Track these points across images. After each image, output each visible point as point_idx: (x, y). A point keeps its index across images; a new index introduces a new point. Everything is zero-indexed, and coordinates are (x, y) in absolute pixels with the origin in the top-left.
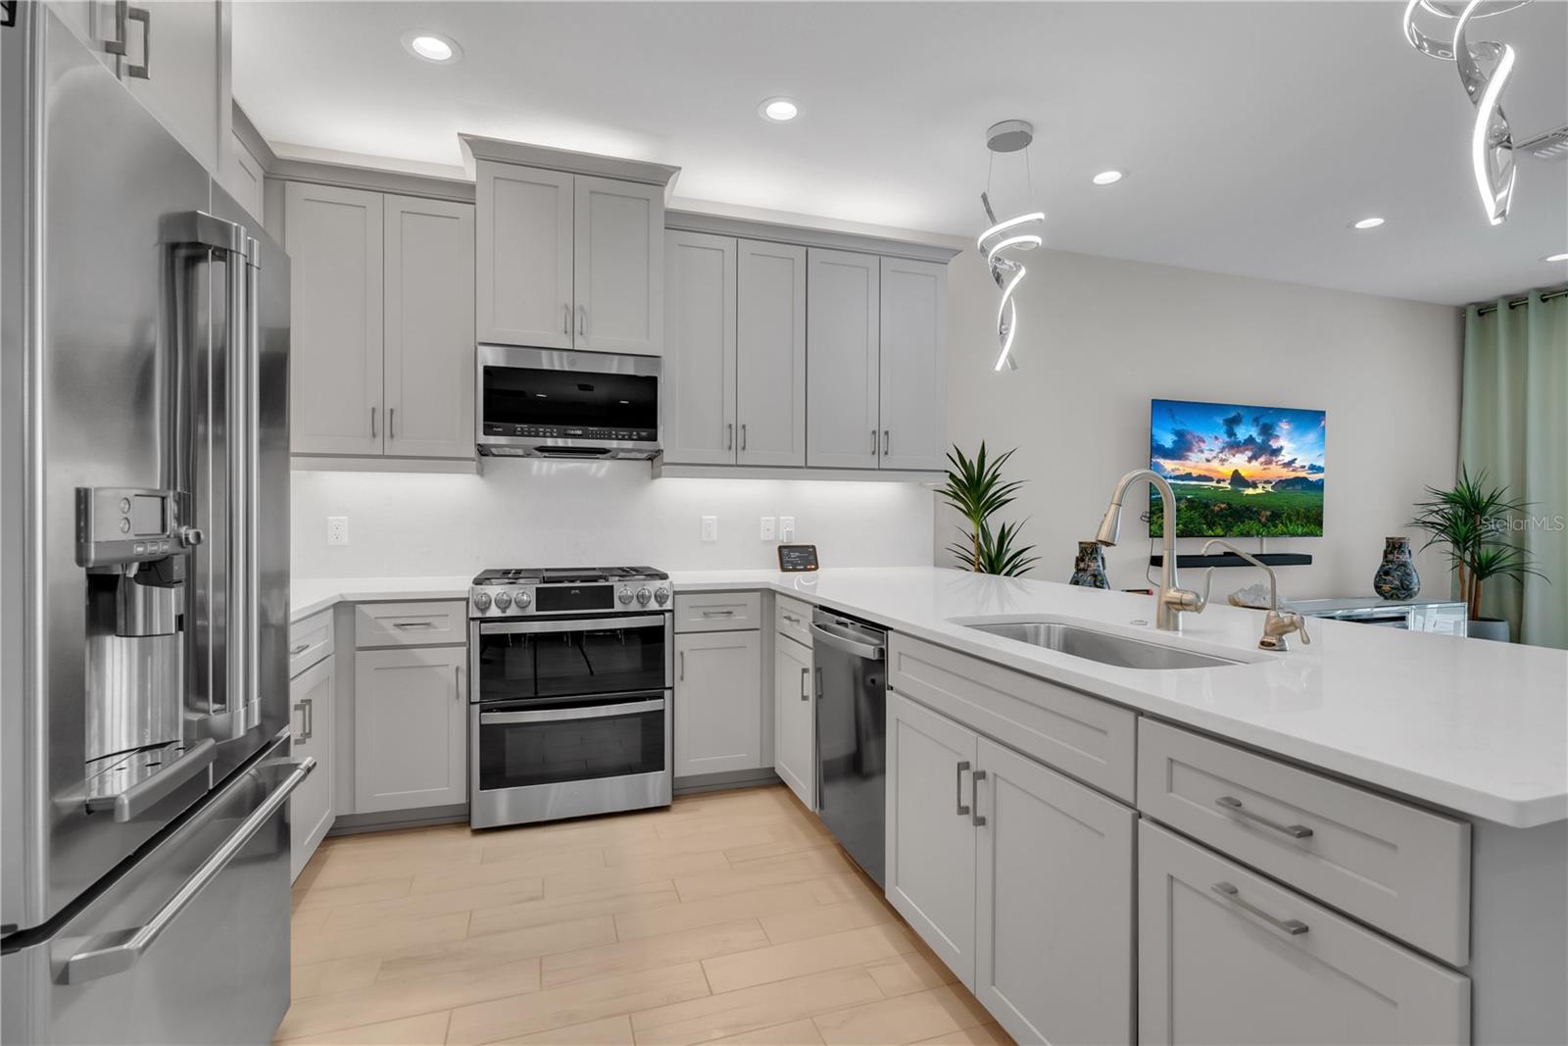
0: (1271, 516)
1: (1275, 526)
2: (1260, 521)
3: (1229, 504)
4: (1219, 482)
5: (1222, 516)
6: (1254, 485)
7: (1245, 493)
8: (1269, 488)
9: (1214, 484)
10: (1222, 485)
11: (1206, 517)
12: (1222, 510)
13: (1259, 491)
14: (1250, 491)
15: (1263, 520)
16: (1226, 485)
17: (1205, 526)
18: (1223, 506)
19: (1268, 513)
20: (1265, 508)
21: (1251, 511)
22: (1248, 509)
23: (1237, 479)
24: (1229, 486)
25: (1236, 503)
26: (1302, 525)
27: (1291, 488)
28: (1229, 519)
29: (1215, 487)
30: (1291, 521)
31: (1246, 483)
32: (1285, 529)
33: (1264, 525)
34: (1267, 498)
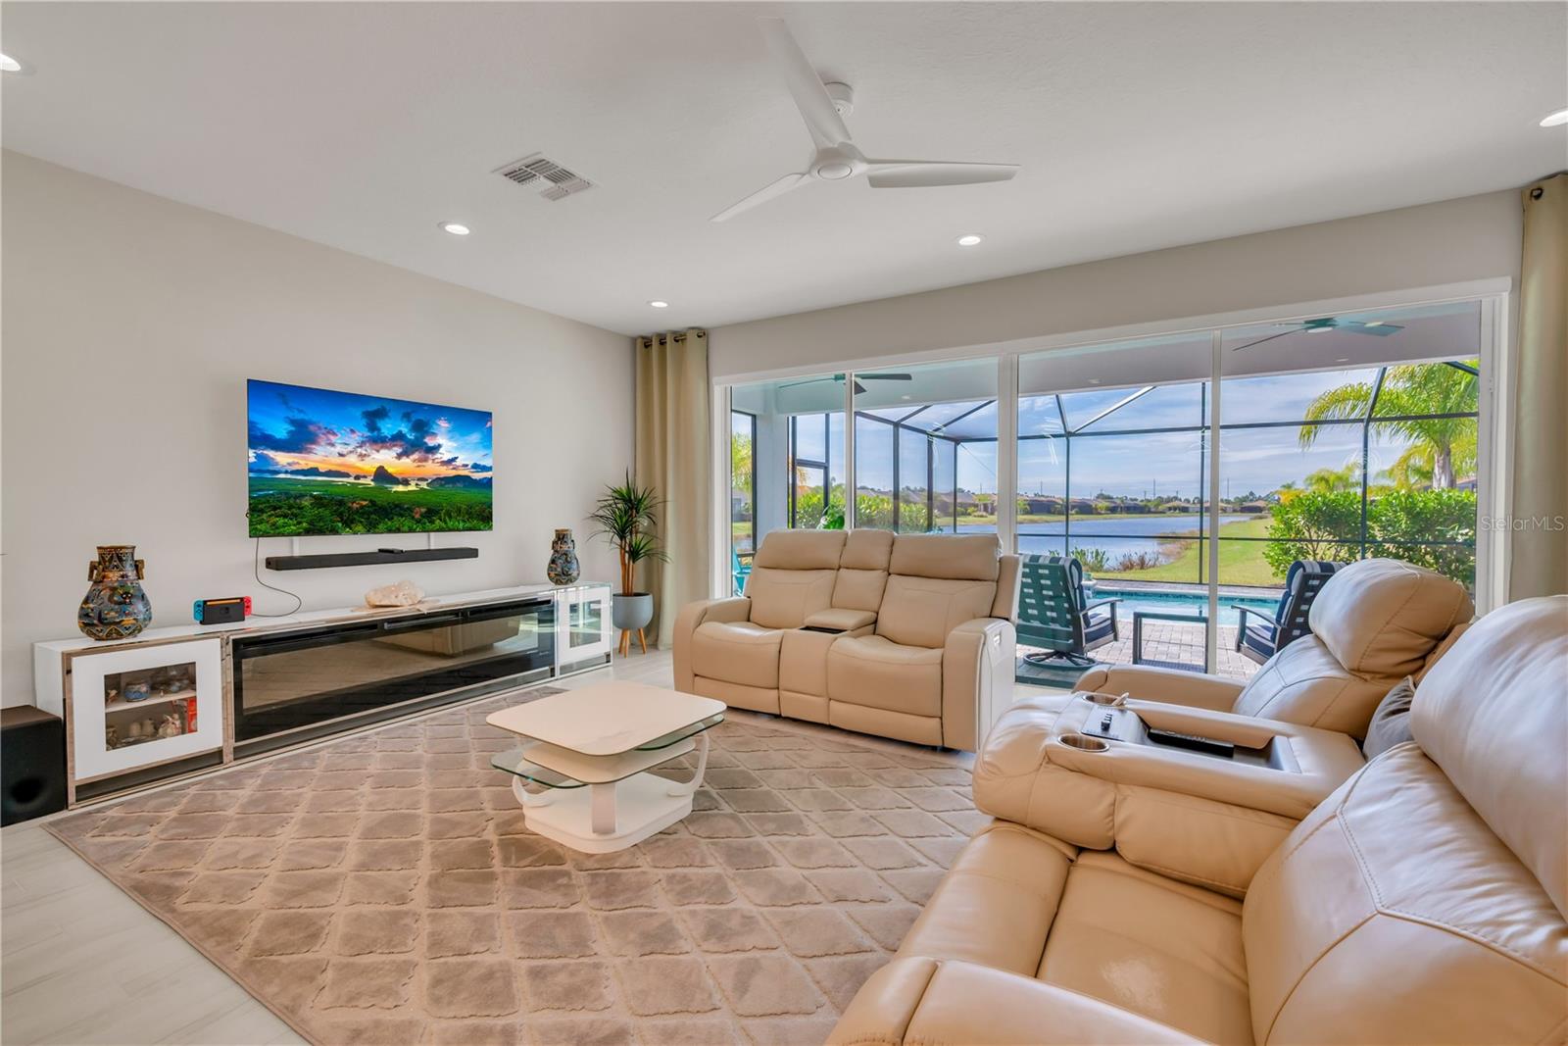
0: (426, 512)
1: (432, 522)
2: (413, 517)
3: (371, 501)
4: (357, 477)
5: (363, 513)
6: (406, 482)
7: (394, 490)
8: (424, 485)
9: (351, 480)
10: (362, 481)
11: (341, 515)
12: (362, 507)
13: (412, 487)
14: (401, 488)
15: (417, 516)
16: (369, 482)
17: (340, 525)
18: (364, 503)
19: (423, 510)
20: (420, 505)
21: (402, 508)
22: (397, 506)
23: (382, 475)
24: (372, 483)
25: (381, 500)
26: (464, 521)
27: (451, 486)
28: (373, 516)
29: (353, 484)
30: (450, 517)
31: (395, 480)
32: (443, 525)
33: (418, 522)
34: (421, 496)
